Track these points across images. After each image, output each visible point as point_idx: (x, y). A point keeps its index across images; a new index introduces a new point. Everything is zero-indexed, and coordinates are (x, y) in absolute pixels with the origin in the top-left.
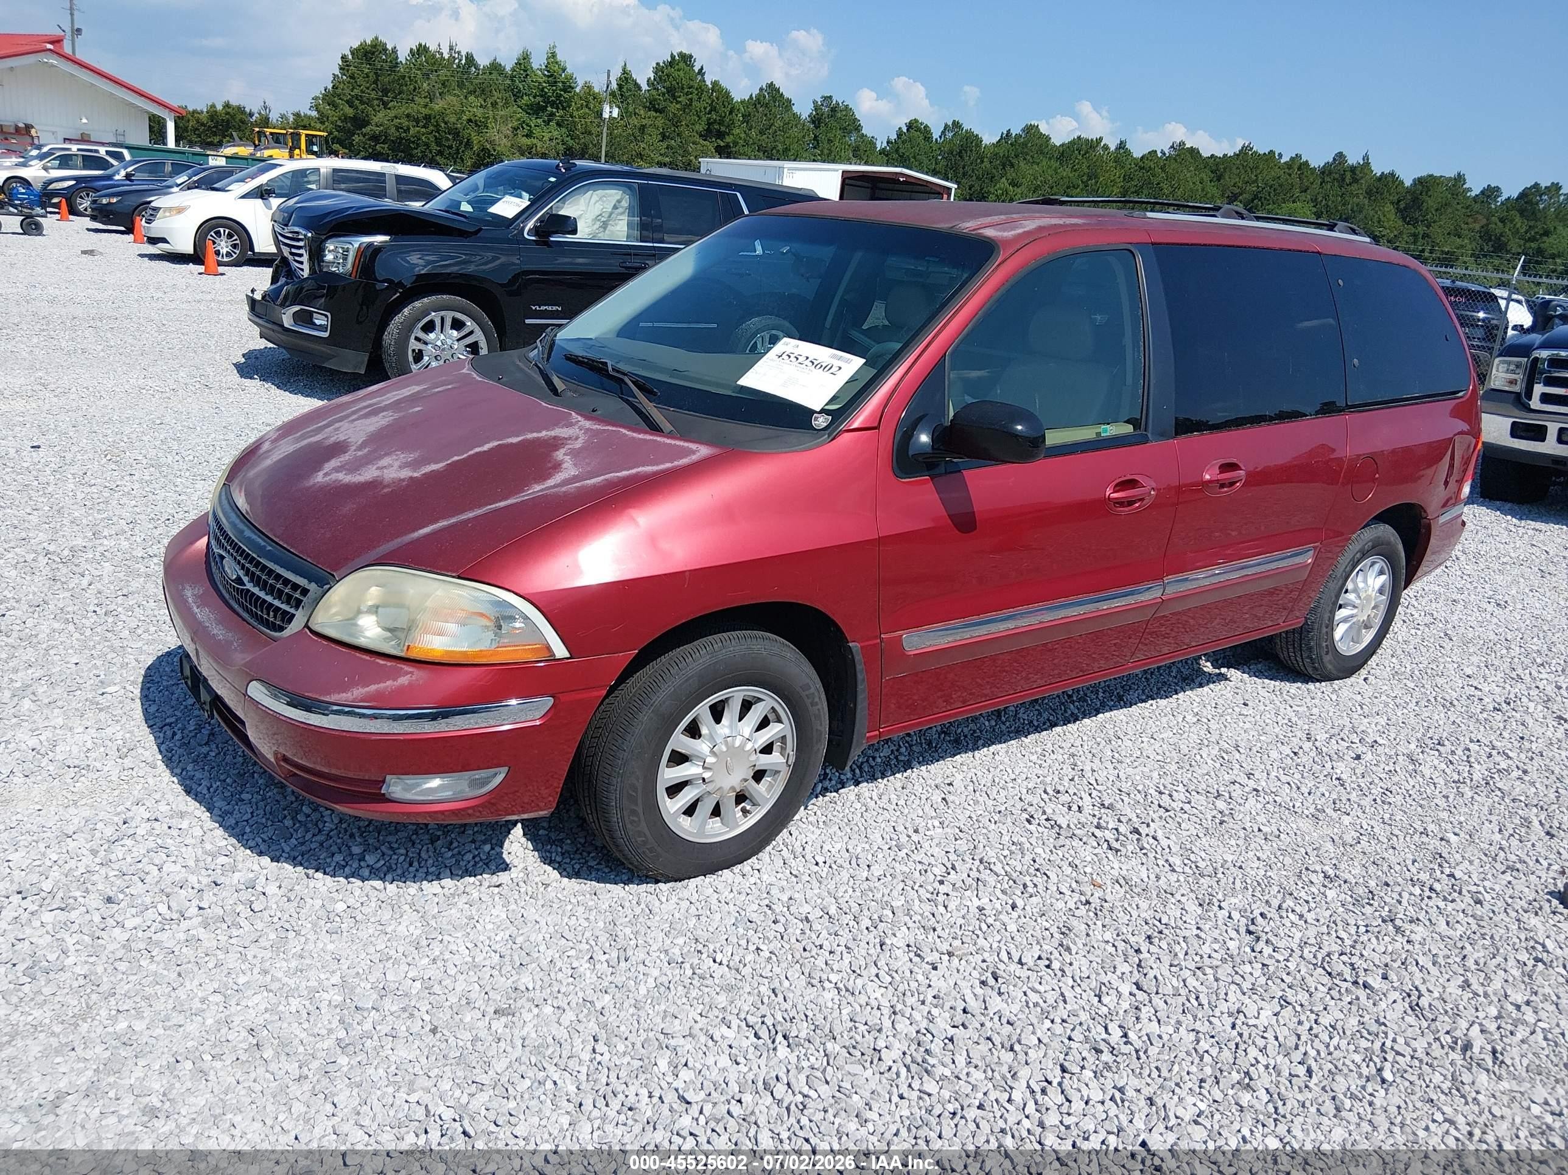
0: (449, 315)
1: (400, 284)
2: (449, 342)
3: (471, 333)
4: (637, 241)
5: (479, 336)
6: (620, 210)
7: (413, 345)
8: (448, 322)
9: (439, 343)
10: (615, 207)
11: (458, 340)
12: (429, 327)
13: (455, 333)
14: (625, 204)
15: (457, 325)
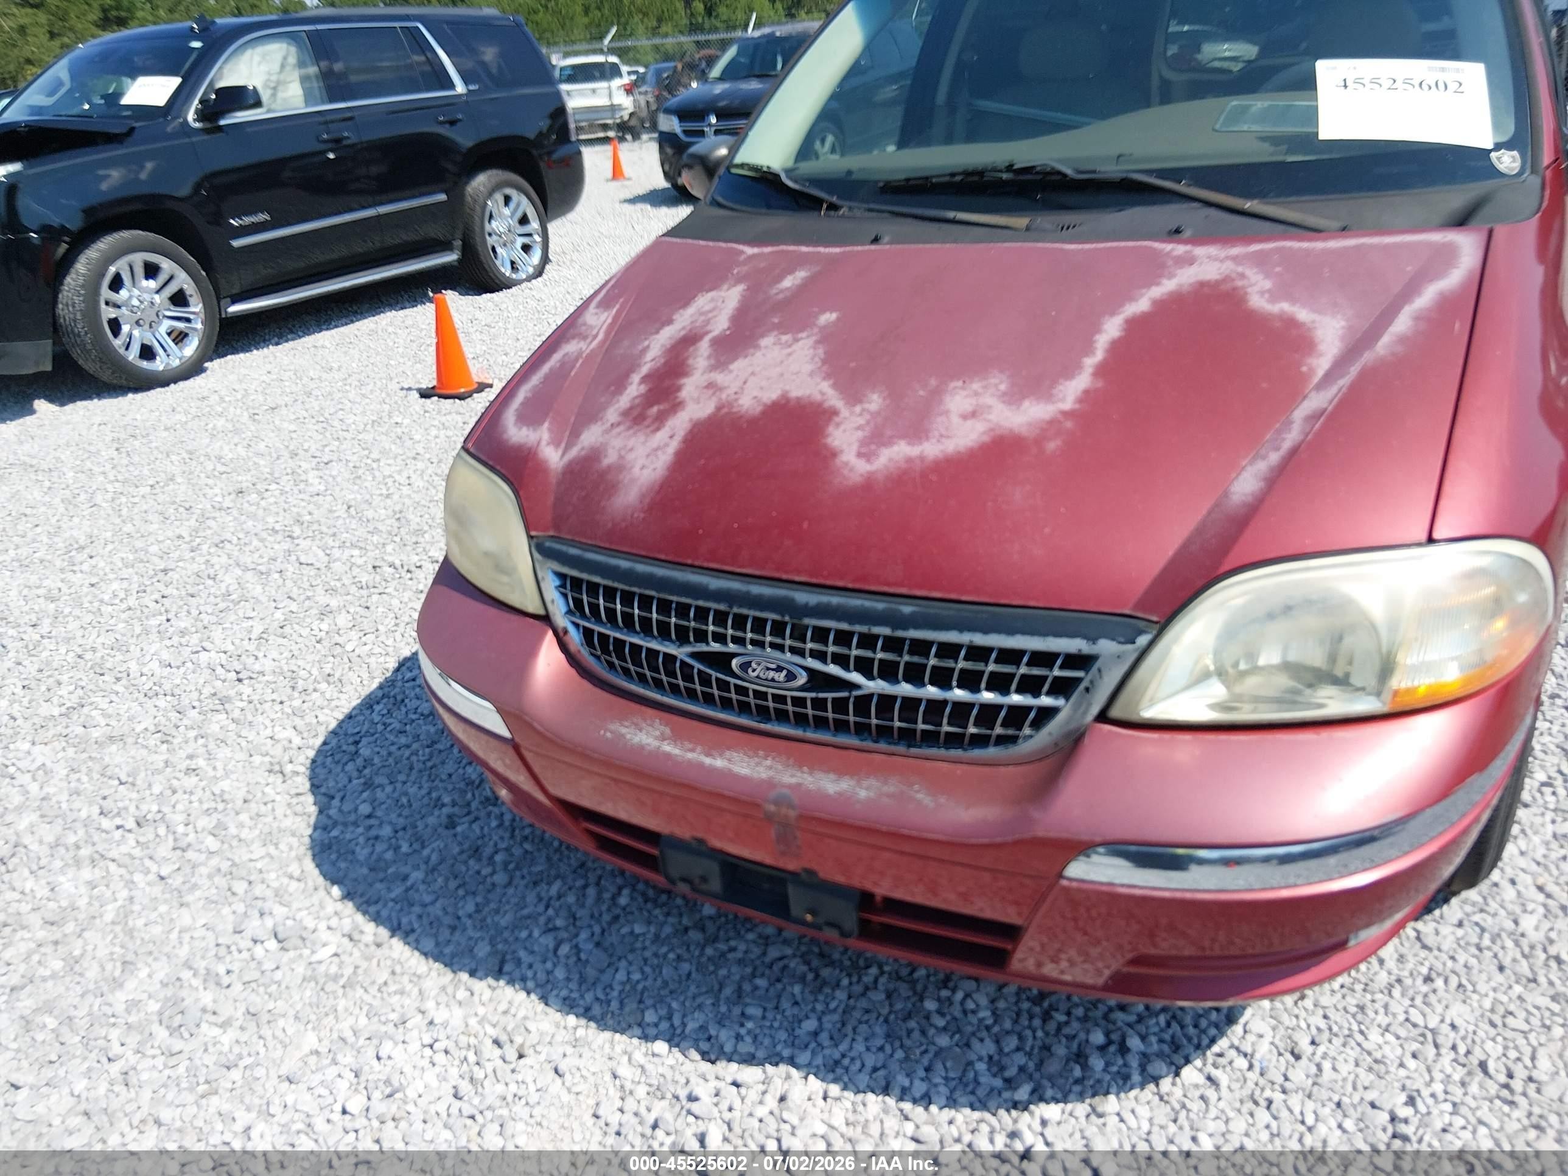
0: (138, 259)
1: (63, 230)
2: (146, 297)
3: (171, 278)
4: (323, 103)
5: (183, 281)
6: (288, 68)
7: (108, 313)
8: (139, 271)
9: (135, 302)
10: (283, 66)
11: (158, 292)
12: (117, 284)
13: (152, 284)
14: (292, 60)
15: (151, 271)
